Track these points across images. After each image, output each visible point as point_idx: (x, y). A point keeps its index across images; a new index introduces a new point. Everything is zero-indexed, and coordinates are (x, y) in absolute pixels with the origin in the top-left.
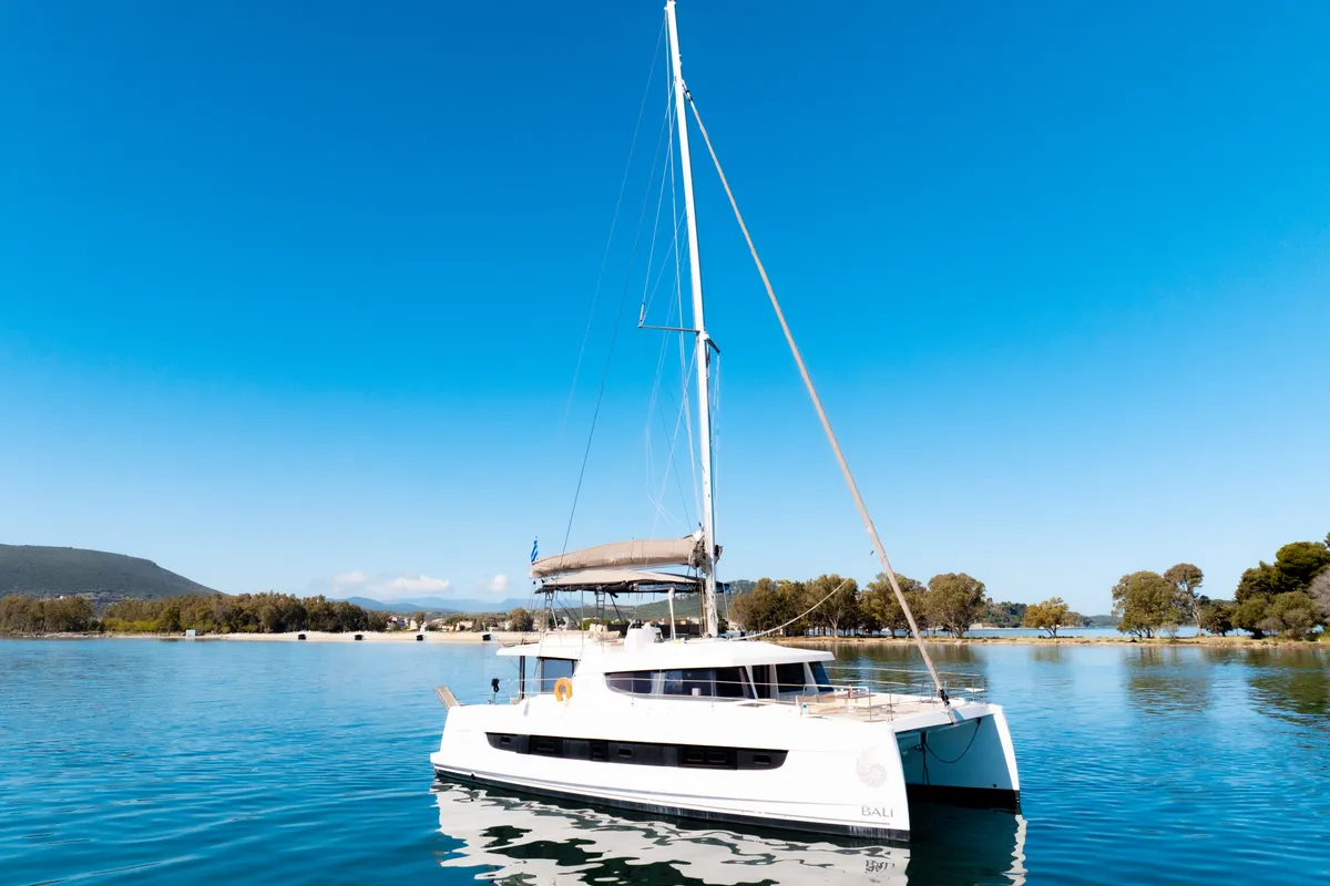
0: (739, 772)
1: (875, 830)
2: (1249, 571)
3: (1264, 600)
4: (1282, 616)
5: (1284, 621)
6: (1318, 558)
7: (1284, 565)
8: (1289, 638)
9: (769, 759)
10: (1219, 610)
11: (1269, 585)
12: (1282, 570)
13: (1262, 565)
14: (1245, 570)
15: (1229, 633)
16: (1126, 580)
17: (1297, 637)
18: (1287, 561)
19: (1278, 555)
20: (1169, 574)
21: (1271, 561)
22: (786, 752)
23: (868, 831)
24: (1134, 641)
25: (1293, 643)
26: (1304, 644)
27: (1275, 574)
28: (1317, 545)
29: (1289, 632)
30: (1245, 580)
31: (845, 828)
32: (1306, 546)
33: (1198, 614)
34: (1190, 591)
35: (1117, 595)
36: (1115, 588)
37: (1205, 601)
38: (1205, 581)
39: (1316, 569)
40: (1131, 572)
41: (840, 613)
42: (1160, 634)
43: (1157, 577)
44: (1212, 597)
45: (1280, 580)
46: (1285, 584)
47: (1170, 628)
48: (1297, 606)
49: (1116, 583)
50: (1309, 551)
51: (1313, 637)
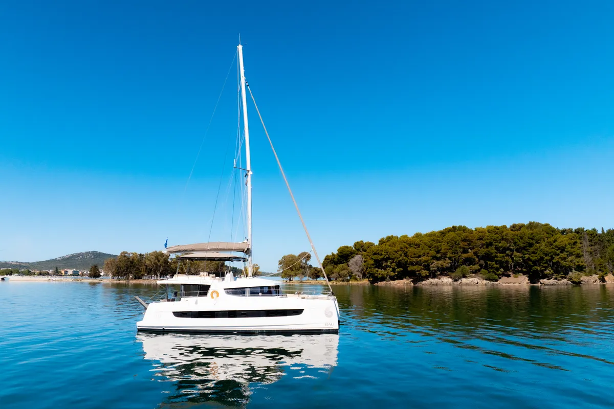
0: (288, 317)
1: (329, 330)
2: (327, 256)
3: (332, 267)
4: (339, 273)
5: (339, 275)
6: (351, 252)
7: (340, 254)
8: (341, 281)
9: (298, 312)
10: (316, 270)
11: (334, 261)
12: (339, 256)
13: (332, 253)
14: (326, 255)
15: (318, 279)
16: (284, 258)
17: (343, 281)
18: (341, 253)
19: (338, 250)
20: (300, 256)
21: (336, 252)
22: (303, 310)
23: (327, 330)
24: (286, 282)
25: (343, 283)
26: (345, 283)
27: (336, 257)
28: (350, 247)
29: (341, 279)
30: (326, 259)
31: (321, 330)
32: (347, 247)
33: (308, 271)
34: (306, 262)
35: (280, 263)
36: (280, 261)
37: (311, 266)
38: (311, 259)
39: (350, 256)
40: (286, 254)
41: (161, 269)
42: (295, 279)
43: (295, 257)
44: (313, 266)
45: (338, 259)
46: (340, 261)
47: (301, 277)
48: (344, 270)
49: (280, 259)
50: (348, 249)
51: (348, 281)
